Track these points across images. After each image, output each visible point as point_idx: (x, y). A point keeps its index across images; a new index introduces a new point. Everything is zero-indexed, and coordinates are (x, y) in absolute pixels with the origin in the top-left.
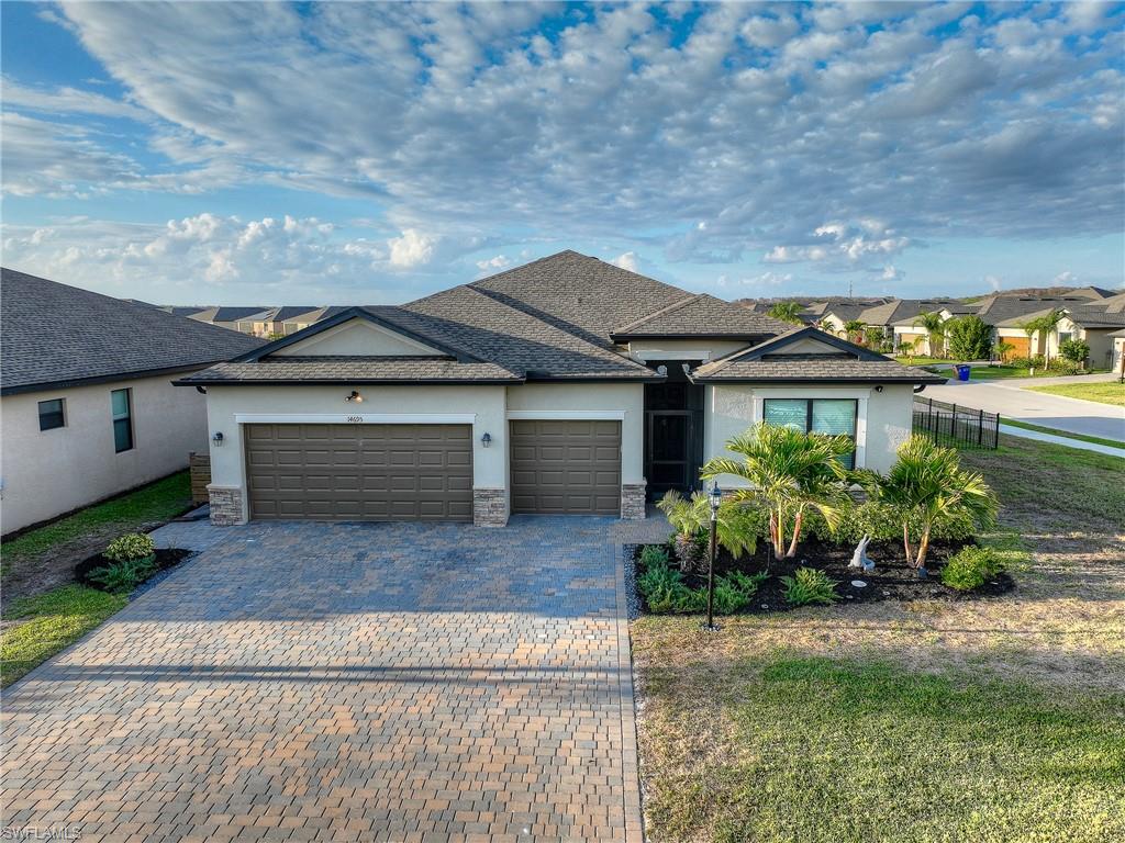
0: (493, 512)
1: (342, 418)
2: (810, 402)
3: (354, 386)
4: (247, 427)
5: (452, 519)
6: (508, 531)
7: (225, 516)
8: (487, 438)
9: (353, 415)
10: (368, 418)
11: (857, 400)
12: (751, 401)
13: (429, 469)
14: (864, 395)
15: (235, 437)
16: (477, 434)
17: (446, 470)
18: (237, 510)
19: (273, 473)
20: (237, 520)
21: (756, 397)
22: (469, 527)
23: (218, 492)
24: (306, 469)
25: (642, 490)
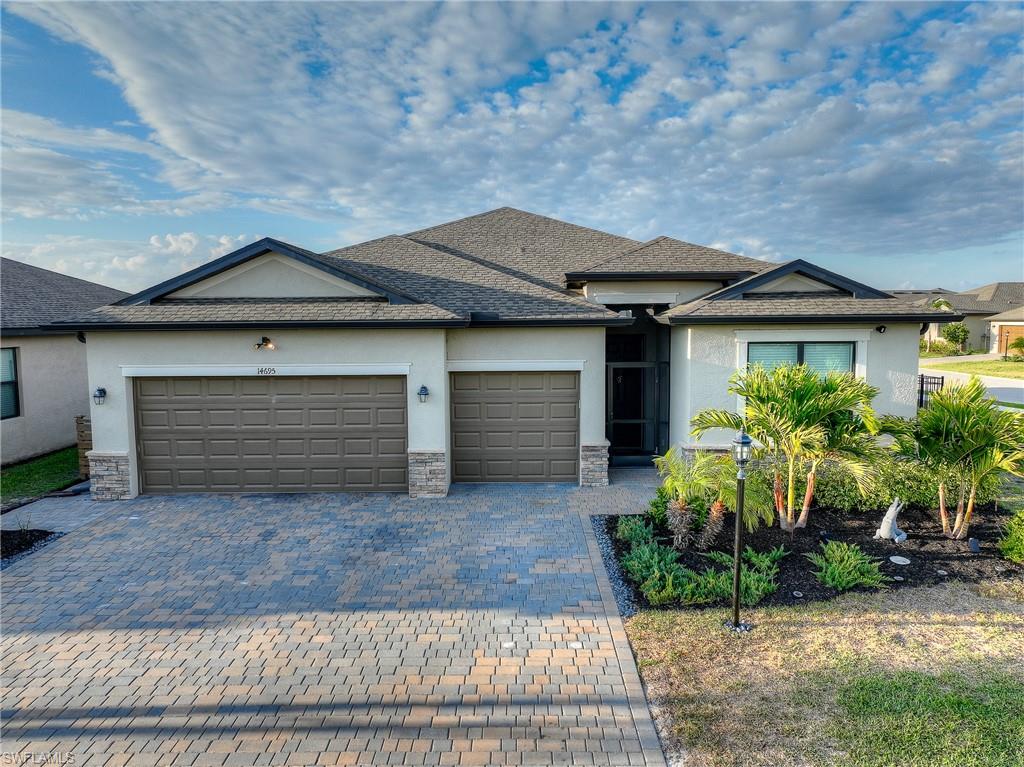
0: (431, 479)
1: (251, 370)
2: (801, 346)
3: (265, 330)
4: (137, 381)
5: (382, 489)
6: (449, 502)
7: (109, 489)
8: (424, 391)
9: (264, 366)
10: (283, 370)
11: (854, 343)
12: (733, 345)
13: (357, 430)
14: (862, 336)
15: (121, 393)
16: (413, 387)
17: (376, 431)
18: (123, 482)
19: (170, 436)
20: (124, 493)
21: (740, 340)
22: (403, 498)
23: (101, 460)
24: (209, 432)
25: (605, 451)
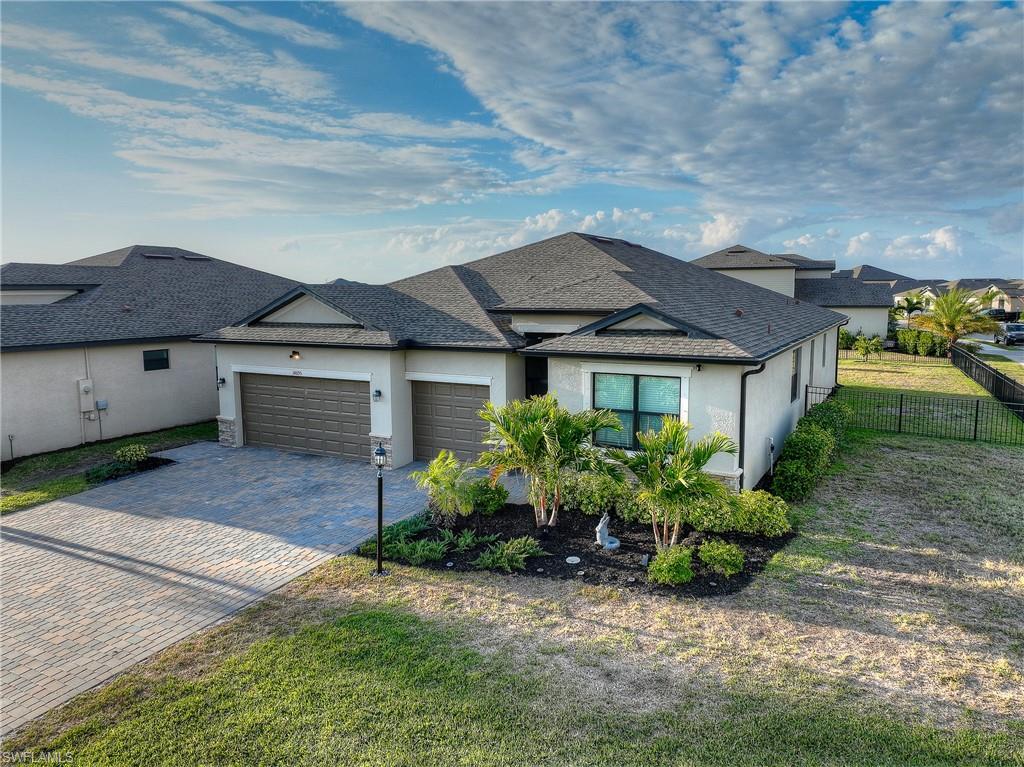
1: (289, 372)
2: (637, 378)
3: (295, 347)
4: (241, 375)
5: (361, 459)
7: (227, 440)
8: (378, 393)
9: (295, 370)
10: (306, 373)
11: (680, 378)
12: (580, 374)
13: (349, 417)
16: (372, 391)
17: (359, 418)
18: (233, 437)
19: (257, 410)
20: (233, 443)
21: (586, 369)
22: (368, 466)
23: (223, 422)
24: (275, 409)
